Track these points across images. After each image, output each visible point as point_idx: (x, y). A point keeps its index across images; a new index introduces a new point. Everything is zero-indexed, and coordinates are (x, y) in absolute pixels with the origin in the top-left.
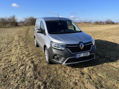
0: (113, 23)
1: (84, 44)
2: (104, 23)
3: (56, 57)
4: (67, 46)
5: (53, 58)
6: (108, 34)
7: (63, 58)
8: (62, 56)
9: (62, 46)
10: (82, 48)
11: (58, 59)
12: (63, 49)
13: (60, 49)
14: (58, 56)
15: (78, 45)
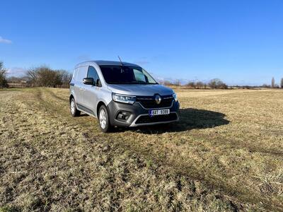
0: (225, 87)
1: (162, 97)
2: (205, 86)
3: (121, 115)
4: (137, 99)
5: (117, 118)
6: (209, 101)
7: (131, 116)
8: (131, 113)
9: (131, 99)
10: (159, 103)
11: (124, 118)
12: (132, 102)
13: (127, 102)
14: (125, 114)
15: (153, 97)
